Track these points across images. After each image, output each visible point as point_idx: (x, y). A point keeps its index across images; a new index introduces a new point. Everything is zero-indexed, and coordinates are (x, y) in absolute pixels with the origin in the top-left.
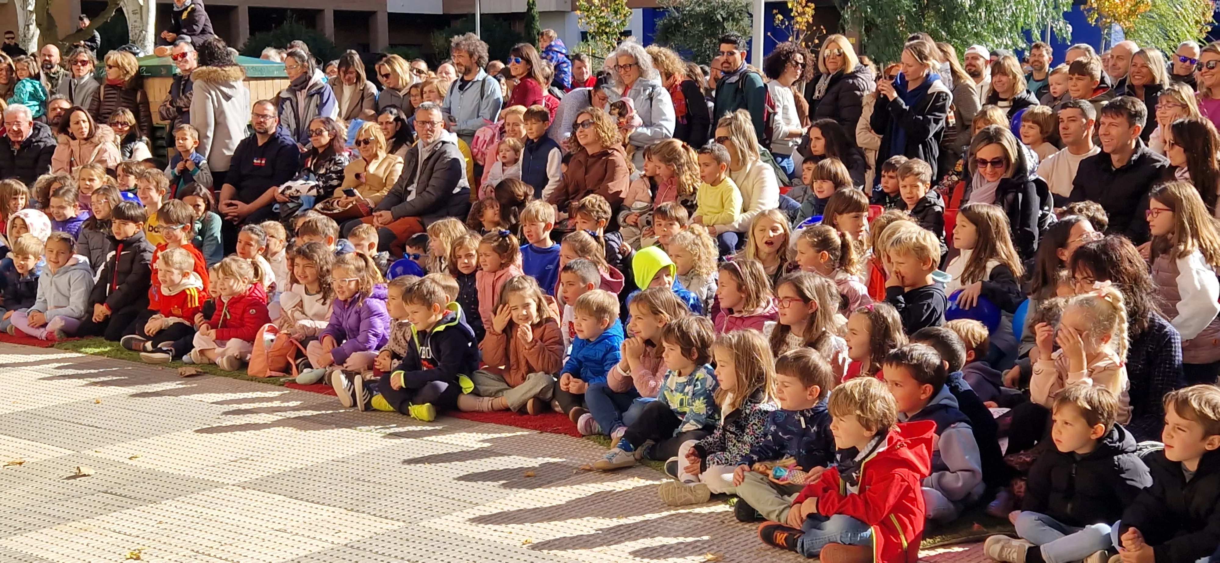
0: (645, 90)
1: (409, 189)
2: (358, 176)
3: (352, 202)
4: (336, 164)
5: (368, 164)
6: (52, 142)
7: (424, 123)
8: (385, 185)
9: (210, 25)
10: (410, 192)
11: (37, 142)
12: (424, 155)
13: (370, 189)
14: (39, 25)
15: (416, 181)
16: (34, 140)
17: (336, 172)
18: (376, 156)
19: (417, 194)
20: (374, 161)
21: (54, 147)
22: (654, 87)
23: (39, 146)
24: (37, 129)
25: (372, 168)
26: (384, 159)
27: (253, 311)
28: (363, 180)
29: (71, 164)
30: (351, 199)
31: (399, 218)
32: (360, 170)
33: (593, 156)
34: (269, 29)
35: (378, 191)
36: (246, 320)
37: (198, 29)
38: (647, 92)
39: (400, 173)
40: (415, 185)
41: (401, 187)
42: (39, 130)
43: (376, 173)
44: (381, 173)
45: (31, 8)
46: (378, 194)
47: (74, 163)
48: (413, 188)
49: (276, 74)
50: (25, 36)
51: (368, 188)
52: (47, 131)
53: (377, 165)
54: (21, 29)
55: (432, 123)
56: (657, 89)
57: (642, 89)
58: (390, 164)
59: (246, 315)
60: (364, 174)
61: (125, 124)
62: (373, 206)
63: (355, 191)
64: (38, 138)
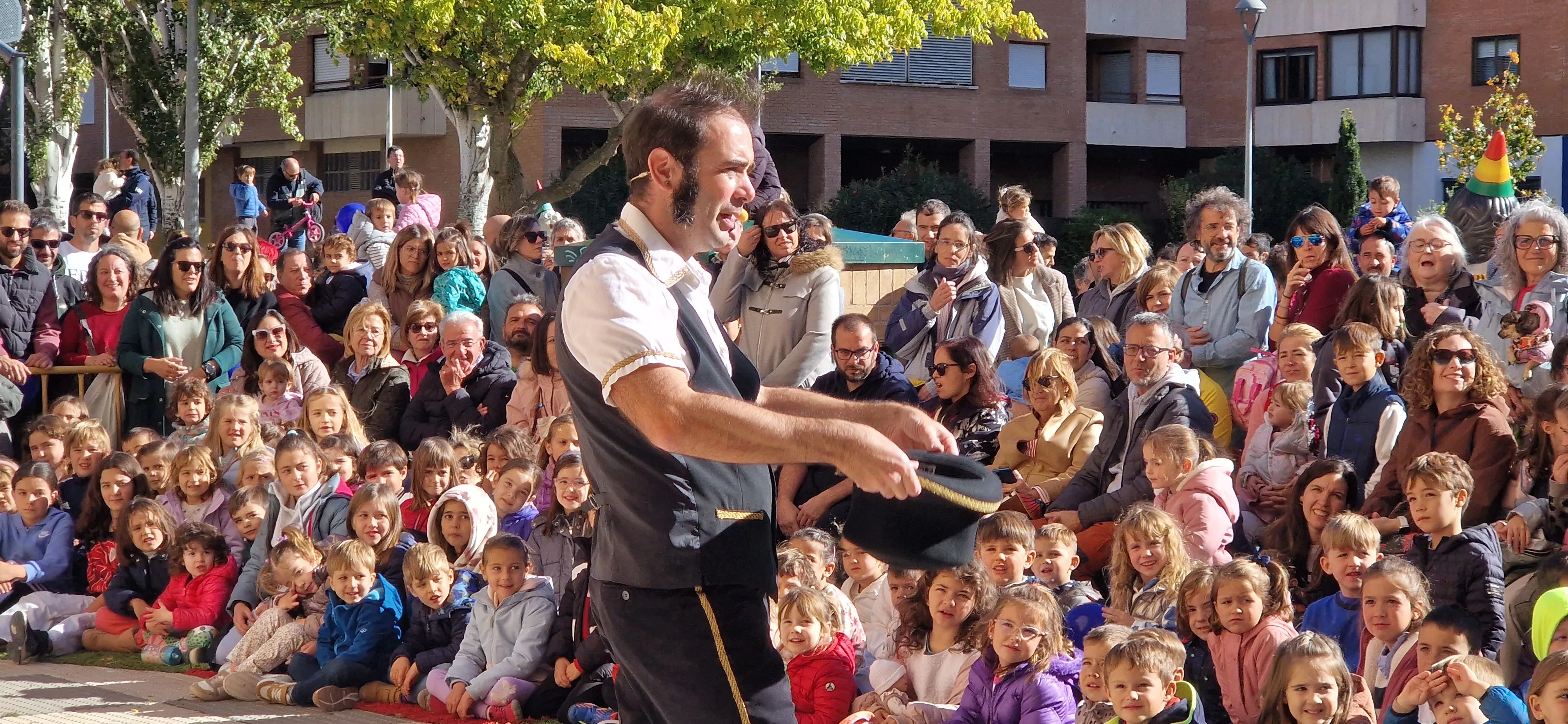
0: (1558, 294)
1: (1112, 470)
2: (1022, 446)
3: (1009, 493)
4: (981, 421)
5: (1042, 425)
8: (1070, 463)
9: (775, 172)
10: (1113, 476)
11: (485, 373)
12: (1137, 407)
13: (1042, 470)
14: (493, 172)
15: (1123, 457)
16: (482, 371)
17: (980, 437)
18: (1057, 410)
19: (1128, 480)
20: (1052, 419)
21: (513, 384)
23: (489, 380)
24: (489, 352)
25: (1049, 431)
26: (1072, 416)
27: (830, 686)
28: (1031, 453)
29: (537, 413)
30: (1009, 487)
31: (1092, 524)
32: (1026, 435)
34: (875, 176)
35: (1057, 474)
36: (817, 701)
39: (1097, 442)
40: (1122, 464)
41: (1098, 466)
42: (494, 354)
43: (1055, 439)
44: (1064, 441)
45: (482, 144)
46: (1057, 479)
47: (543, 412)
48: (1117, 470)
49: (885, 258)
50: (470, 192)
51: (1039, 467)
52: (505, 357)
53: (1058, 425)
54: (464, 180)
55: (1151, 351)
57: (1554, 291)
58: (1080, 424)
59: (818, 693)
60: (1033, 443)
62: (1046, 501)
63: (1016, 472)
64: (488, 368)
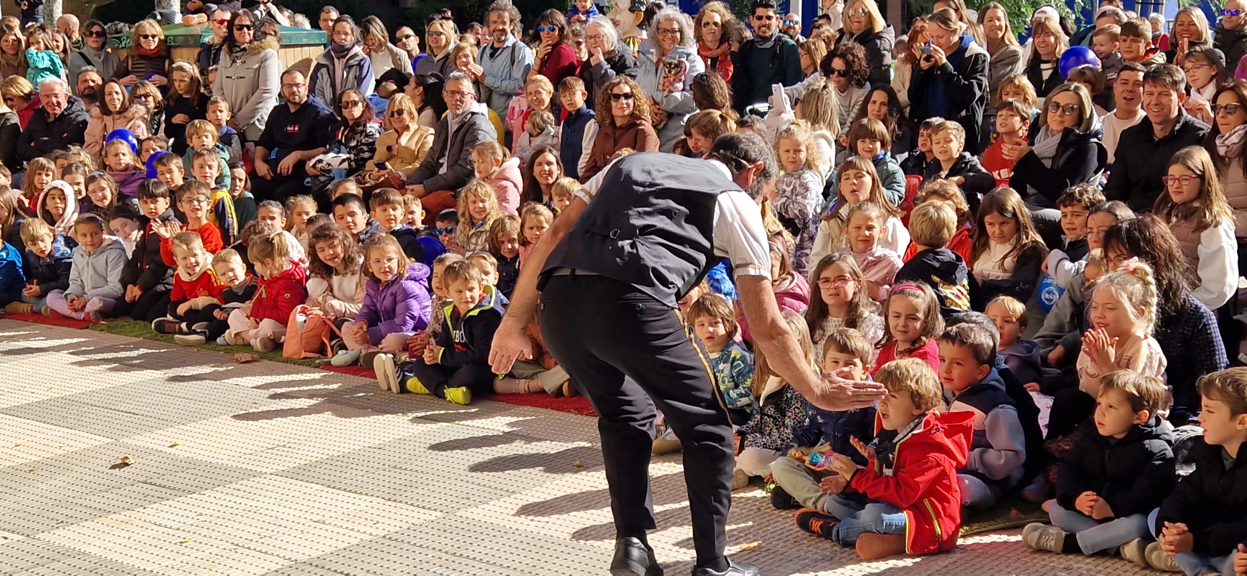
1: (441, 161)
2: (389, 149)
3: (384, 175)
4: (367, 136)
5: (400, 136)
6: (84, 116)
7: (453, 93)
8: (417, 157)
10: (442, 165)
11: (69, 115)
12: (453, 126)
13: (402, 162)
15: (447, 154)
16: (66, 113)
17: (367, 145)
18: (407, 128)
19: (449, 167)
20: (405, 133)
21: (87, 120)
23: (71, 119)
24: (70, 102)
25: (404, 140)
26: (416, 131)
27: (287, 295)
28: (395, 152)
29: (103, 138)
30: (383, 172)
32: (391, 142)
35: (410, 164)
36: (280, 304)
39: (431, 145)
40: (446, 158)
41: (433, 159)
42: (73, 103)
43: (408, 145)
44: (413, 145)
46: (410, 167)
48: (444, 160)
51: (399, 160)
52: (81, 104)
53: (409, 137)
55: (462, 94)
58: (421, 135)
59: (280, 299)
60: (395, 147)
62: (405, 179)
63: (387, 163)
64: (70, 111)
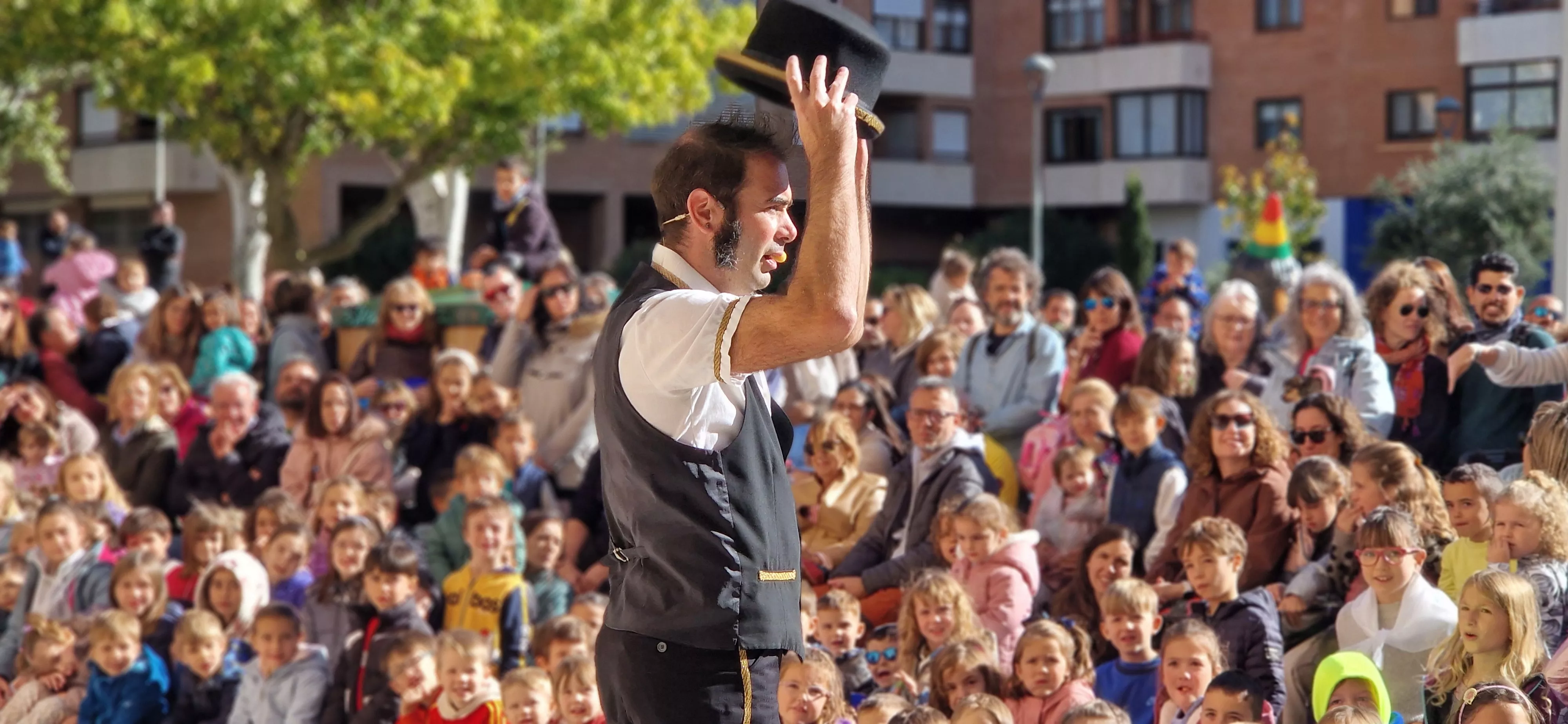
0: (1342, 358)
1: (896, 536)
2: (804, 512)
5: (824, 491)
6: (283, 439)
7: (922, 413)
8: (853, 529)
10: (897, 543)
11: (259, 437)
12: (921, 473)
13: (826, 536)
15: (907, 523)
16: (255, 434)
18: (839, 475)
19: (912, 546)
20: (835, 484)
21: (287, 447)
22: (1357, 352)
23: (264, 445)
24: (262, 415)
25: (832, 497)
26: (855, 482)
28: (813, 518)
29: (312, 477)
31: (875, 591)
32: (809, 500)
33: (1229, 481)
35: (840, 540)
37: (534, 241)
38: (1346, 361)
39: (880, 508)
41: (882, 532)
42: (267, 417)
43: (838, 506)
44: (847, 507)
46: (840, 545)
47: (319, 475)
48: (901, 535)
50: (244, 251)
51: (821, 533)
52: (279, 419)
53: (841, 490)
54: (238, 242)
55: (937, 416)
56: (1364, 356)
57: (1337, 356)
58: (863, 490)
60: (815, 509)
61: (399, 406)
62: (828, 565)
64: (261, 431)
